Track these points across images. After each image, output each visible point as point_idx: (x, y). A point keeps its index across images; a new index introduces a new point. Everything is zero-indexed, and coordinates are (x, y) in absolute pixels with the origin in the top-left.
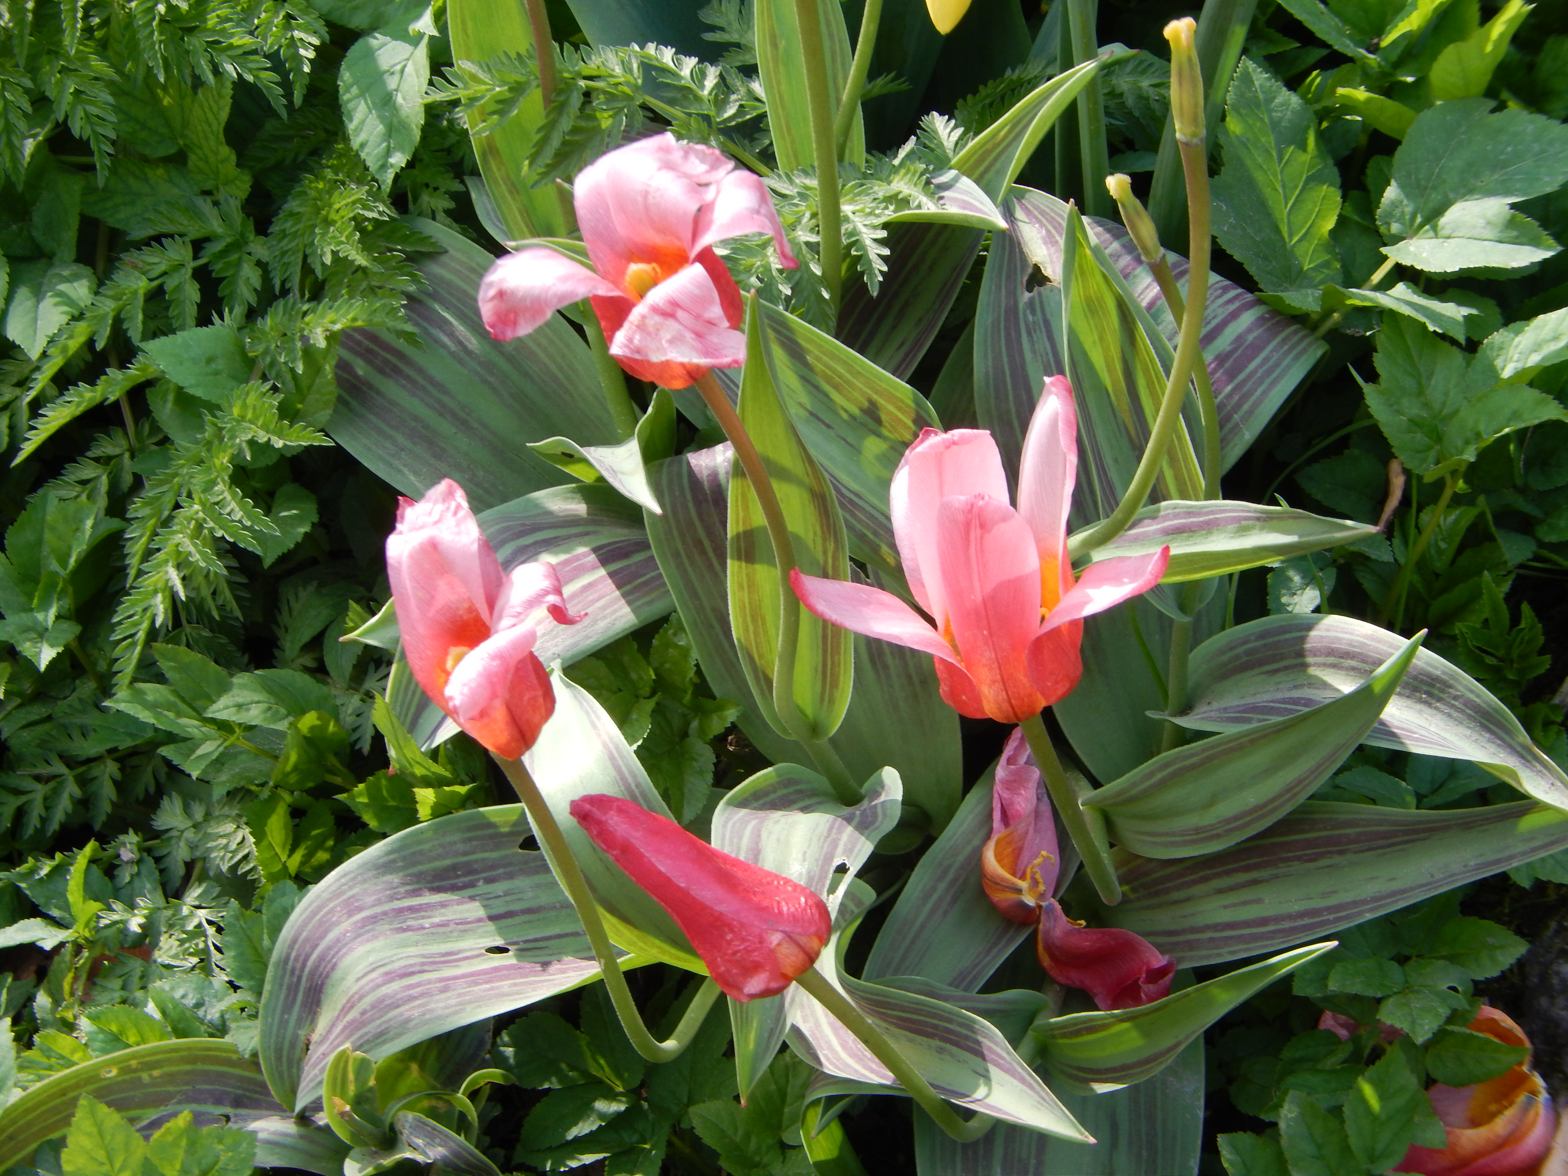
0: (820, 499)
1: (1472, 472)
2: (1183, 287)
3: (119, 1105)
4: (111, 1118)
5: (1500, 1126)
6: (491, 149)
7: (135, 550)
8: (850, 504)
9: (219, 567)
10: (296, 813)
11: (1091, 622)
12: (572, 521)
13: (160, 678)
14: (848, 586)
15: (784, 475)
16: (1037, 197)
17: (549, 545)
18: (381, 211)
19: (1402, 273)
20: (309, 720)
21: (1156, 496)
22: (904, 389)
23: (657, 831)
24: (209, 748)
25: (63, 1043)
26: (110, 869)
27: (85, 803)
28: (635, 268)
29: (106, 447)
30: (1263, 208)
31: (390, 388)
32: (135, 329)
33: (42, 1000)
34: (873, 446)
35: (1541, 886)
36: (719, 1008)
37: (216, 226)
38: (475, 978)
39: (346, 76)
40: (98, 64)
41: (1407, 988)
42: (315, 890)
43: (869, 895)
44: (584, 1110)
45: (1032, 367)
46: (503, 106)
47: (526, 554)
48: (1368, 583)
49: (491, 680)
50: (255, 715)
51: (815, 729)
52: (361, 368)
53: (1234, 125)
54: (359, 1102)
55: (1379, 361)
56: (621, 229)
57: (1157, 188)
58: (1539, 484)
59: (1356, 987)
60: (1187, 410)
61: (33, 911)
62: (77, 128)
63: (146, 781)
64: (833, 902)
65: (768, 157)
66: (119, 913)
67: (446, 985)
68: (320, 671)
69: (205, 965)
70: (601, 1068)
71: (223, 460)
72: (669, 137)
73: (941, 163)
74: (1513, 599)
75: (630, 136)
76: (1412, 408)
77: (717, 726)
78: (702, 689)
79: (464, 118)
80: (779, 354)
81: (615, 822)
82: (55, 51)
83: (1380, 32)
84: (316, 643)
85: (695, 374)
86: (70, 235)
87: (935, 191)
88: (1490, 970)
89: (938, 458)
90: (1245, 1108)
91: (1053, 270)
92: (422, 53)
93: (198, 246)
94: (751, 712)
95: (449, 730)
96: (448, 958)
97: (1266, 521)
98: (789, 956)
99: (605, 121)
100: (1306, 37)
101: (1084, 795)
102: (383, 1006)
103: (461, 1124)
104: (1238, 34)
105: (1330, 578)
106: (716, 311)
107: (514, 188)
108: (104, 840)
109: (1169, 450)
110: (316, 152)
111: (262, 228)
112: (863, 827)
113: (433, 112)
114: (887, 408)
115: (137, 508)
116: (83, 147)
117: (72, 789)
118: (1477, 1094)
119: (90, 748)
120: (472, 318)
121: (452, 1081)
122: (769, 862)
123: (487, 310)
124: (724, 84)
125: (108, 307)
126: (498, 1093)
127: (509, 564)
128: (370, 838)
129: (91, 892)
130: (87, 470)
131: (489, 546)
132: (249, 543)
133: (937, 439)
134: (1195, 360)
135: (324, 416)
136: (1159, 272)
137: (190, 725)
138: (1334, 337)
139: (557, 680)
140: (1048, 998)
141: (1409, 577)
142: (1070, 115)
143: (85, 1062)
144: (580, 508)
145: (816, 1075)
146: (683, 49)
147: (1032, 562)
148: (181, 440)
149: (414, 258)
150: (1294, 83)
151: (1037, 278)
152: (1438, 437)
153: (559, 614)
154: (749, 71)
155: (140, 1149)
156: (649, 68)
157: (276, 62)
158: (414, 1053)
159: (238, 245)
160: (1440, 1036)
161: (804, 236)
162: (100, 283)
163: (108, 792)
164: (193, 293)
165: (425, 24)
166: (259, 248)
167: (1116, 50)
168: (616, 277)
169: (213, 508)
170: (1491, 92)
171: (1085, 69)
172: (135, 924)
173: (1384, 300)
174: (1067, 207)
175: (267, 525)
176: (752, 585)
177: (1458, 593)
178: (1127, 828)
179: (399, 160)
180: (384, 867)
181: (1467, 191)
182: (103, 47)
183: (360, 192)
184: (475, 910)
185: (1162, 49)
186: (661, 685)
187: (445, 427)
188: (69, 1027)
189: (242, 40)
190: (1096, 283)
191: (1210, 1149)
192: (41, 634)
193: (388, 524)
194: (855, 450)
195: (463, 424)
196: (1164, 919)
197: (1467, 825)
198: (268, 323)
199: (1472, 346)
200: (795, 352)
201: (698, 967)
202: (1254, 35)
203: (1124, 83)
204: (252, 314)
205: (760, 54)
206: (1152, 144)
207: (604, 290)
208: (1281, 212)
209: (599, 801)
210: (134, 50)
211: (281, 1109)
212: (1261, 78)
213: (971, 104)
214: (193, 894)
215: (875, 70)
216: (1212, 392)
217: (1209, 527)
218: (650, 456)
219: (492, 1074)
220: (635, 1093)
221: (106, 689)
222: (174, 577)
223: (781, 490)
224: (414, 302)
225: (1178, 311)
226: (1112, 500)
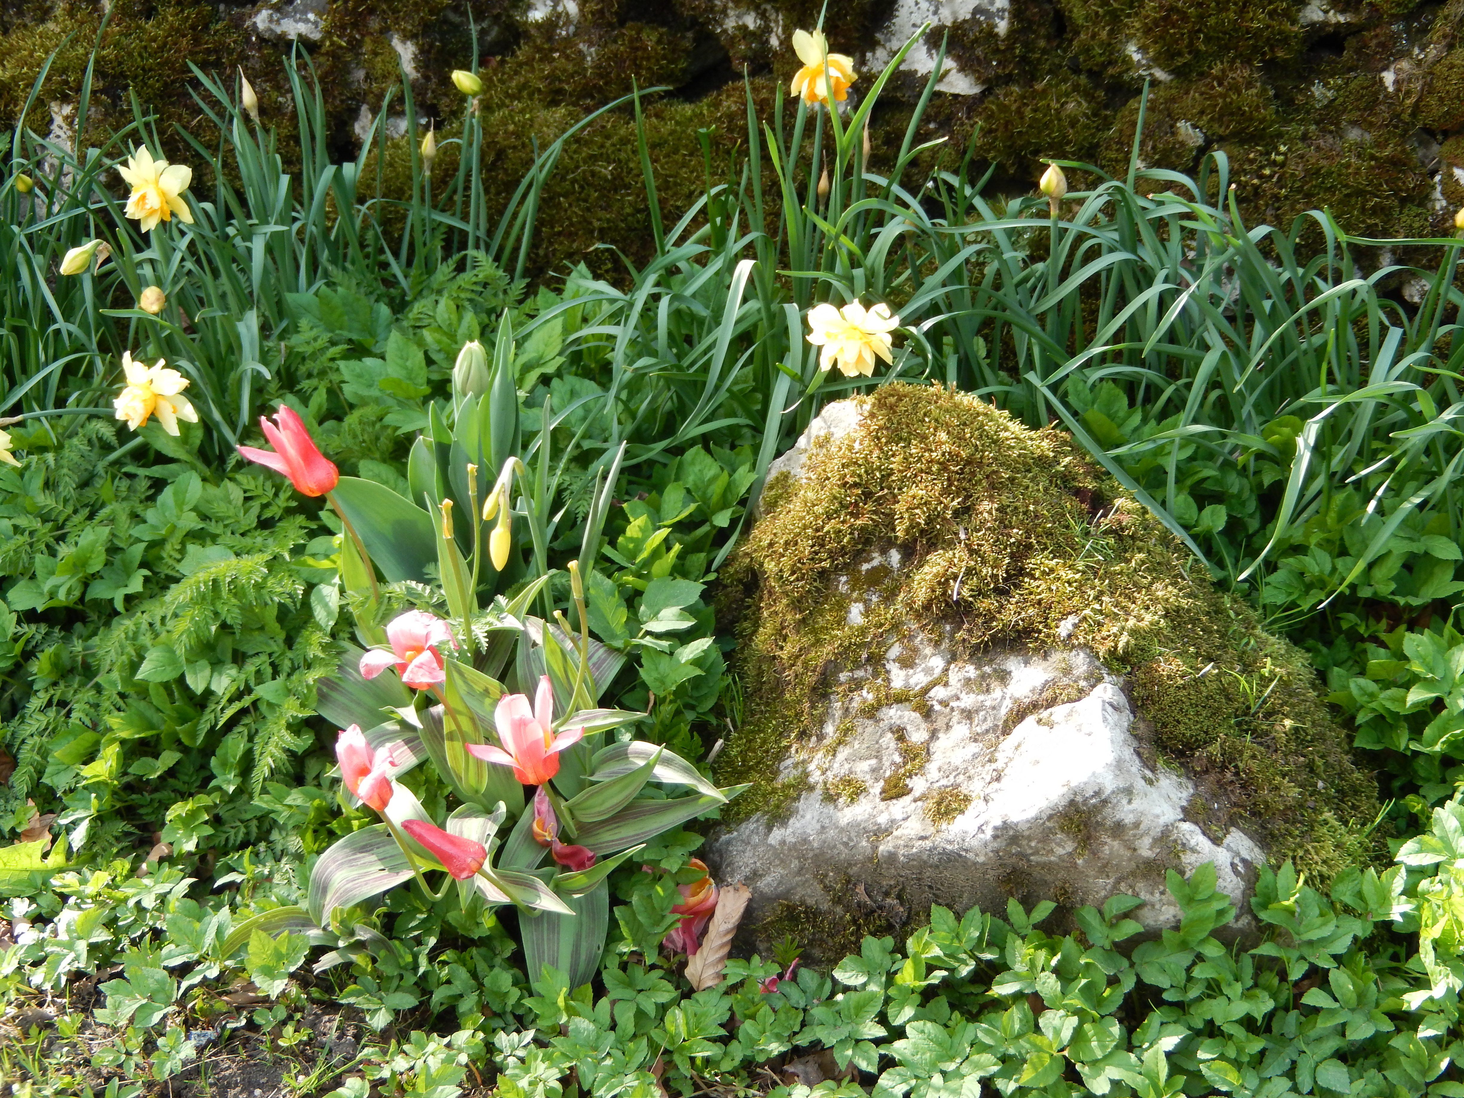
0: (472, 720)
1: (675, 693)
2: (580, 643)
3: (265, 930)
4: (263, 934)
5: (701, 896)
6: (360, 617)
7: (257, 753)
8: (482, 720)
9: (284, 756)
10: (315, 831)
11: (561, 753)
12: (394, 732)
13: (268, 793)
14: (484, 747)
15: (460, 713)
16: (533, 618)
17: (388, 740)
18: (327, 639)
19: (648, 633)
20: (317, 802)
21: (577, 709)
22: (496, 682)
23: (430, 829)
24: (286, 813)
25: (246, 911)
26: (257, 855)
27: (247, 834)
28: (409, 653)
29: (246, 720)
30: (603, 616)
31: (334, 695)
32: (252, 683)
33: (239, 898)
34: (488, 701)
35: (707, 820)
36: (453, 883)
37: (275, 648)
38: (376, 879)
39: (313, 598)
40: (234, 601)
41: (669, 856)
42: (323, 856)
43: (498, 842)
44: (413, 918)
45: (536, 673)
46: (363, 604)
47: (381, 744)
48: (645, 730)
49: (373, 787)
50: (299, 802)
51: (477, 792)
52: (325, 689)
53: (592, 591)
54: (342, 922)
55: (643, 661)
56: (403, 641)
57: (570, 612)
58: (696, 694)
59: (653, 857)
60: (585, 681)
61: (233, 870)
62: (229, 621)
63: (266, 826)
64: (487, 847)
65: (447, 613)
66: (260, 868)
67: (366, 883)
68: (319, 785)
69: (289, 882)
70: (418, 904)
71: (283, 722)
72: (415, 612)
73: (502, 611)
74: (691, 731)
75: (405, 610)
76: (655, 675)
77: (446, 792)
78: (440, 781)
79: (351, 609)
80: (456, 675)
81: (416, 828)
82: (220, 597)
83: (635, 557)
84: (317, 777)
85: (430, 685)
86: (229, 655)
87: (500, 620)
88: (693, 848)
89: (509, 704)
90: (621, 897)
91: (539, 640)
92: (336, 590)
93: (270, 655)
94: (456, 788)
95: (360, 803)
96: (366, 874)
97: (612, 715)
98: (474, 865)
99: (395, 606)
100: (612, 562)
101: (563, 804)
102: (347, 891)
103: (375, 926)
104: (591, 563)
105: (634, 730)
106: (435, 665)
107: (369, 629)
108: (254, 845)
109: (580, 694)
110: (306, 622)
111: (290, 648)
112: (494, 821)
113: (342, 608)
114: (492, 689)
115: (257, 739)
116: (231, 627)
117: (243, 830)
118: (693, 887)
119: (248, 816)
120: (358, 671)
121: (370, 912)
122: (465, 836)
123: (362, 670)
124: (432, 592)
125: (243, 677)
126: (386, 915)
127: (375, 748)
128: (339, 838)
129: (252, 863)
130: (240, 729)
131: (368, 744)
132: (293, 748)
133: (508, 698)
134: (586, 666)
135: (314, 705)
136: (572, 639)
137: (278, 807)
138: (629, 654)
139: (395, 785)
140: (556, 869)
141: (658, 727)
142: (541, 593)
143: (254, 917)
144: (397, 727)
145: (486, 901)
146: (419, 581)
147: (541, 734)
148: (269, 717)
149: (339, 653)
150: (609, 576)
151: (535, 644)
152: (663, 683)
153: (392, 764)
154: (439, 587)
155: (273, 943)
156: (408, 589)
157: (291, 596)
158: (358, 905)
159: (283, 654)
160: (680, 870)
161: (461, 637)
162: (240, 668)
163: (254, 830)
164: (269, 670)
165: (337, 580)
166: (290, 654)
167: (554, 571)
168: (402, 656)
169: (281, 738)
170: (671, 574)
171: (544, 578)
172: (266, 872)
173: (643, 642)
174: (542, 621)
175: (298, 741)
176: (453, 749)
177: (673, 731)
178: (577, 813)
179: (332, 623)
180: (344, 847)
181: (666, 606)
182: (235, 595)
183: (319, 634)
184: (374, 858)
185: (568, 570)
186: (427, 781)
187: (353, 706)
188: (247, 906)
189: (279, 590)
190: (553, 645)
191: (611, 911)
192: (229, 782)
193: (335, 739)
194: (482, 702)
195: (359, 704)
196: (591, 841)
197: (682, 803)
198: (294, 677)
199: (672, 654)
200: (461, 673)
201: (445, 869)
202: (596, 562)
203: (557, 581)
204: (289, 675)
205: (442, 581)
206: (567, 599)
207: (399, 661)
208: (609, 617)
209: (410, 822)
210: (245, 595)
211: (317, 926)
212: (599, 576)
213: (509, 591)
214: (284, 860)
215: (480, 582)
216: (592, 675)
217: (595, 718)
218: (418, 710)
219: (382, 910)
220: (429, 911)
221: (251, 798)
222: (270, 761)
223: (460, 718)
224: (340, 667)
225: (579, 651)
226: (564, 712)
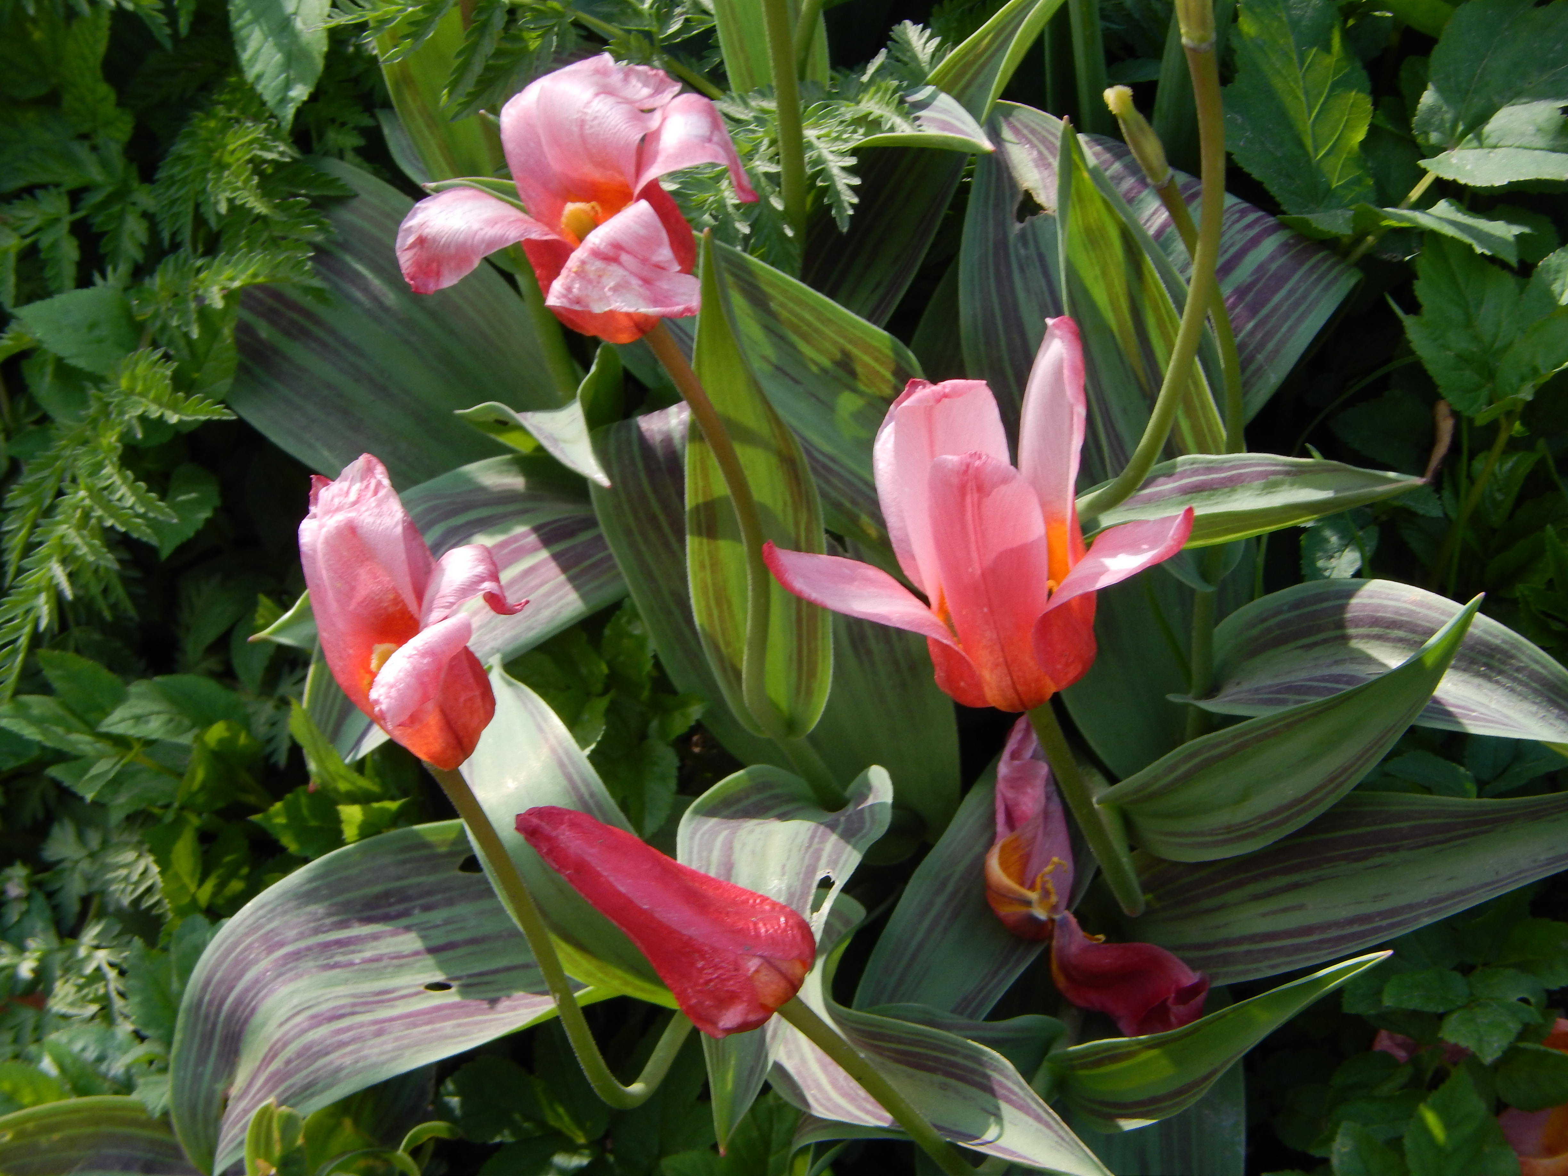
0: (790, 465)
1: (1529, 412)
2: (1195, 212)
6: (405, 79)
7: (14, 544)
8: (824, 470)
9: (109, 561)
10: (205, 837)
12: (507, 497)
13: (46, 689)
14: (825, 559)
15: (748, 437)
16: (1027, 113)
17: (483, 525)
18: (282, 151)
19: (1444, 189)
20: (217, 732)
21: (1172, 451)
22: (880, 336)
23: (616, 848)
24: (106, 767)
28: (572, 208)
30: (1283, 118)
31: (298, 352)
32: (7, 293)
34: (847, 403)
36: (693, 1039)
37: (95, 173)
38: (413, 1019)
41: (1472, 1002)
42: (231, 925)
43: (858, 913)
44: (542, 1165)
45: (1027, 310)
46: (417, 28)
47: (457, 536)
48: (1415, 542)
49: (421, 680)
50: (155, 728)
51: (791, 725)
52: (264, 331)
53: (1247, 26)
54: (286, 1164)
55: (1421, 290)
56: (555, 162)
57: (1163, 99)
59: (1415, 1002)
60: (1204, 351)
63: (32, 807)
64: (818, 921)
65: (718, 77)
66: (7, 956)
67: (381, 1029)
68: (227, 675)
69: (106, 1014)
70: (560, 1115)
71: (111, 439)
72: (606, 59)
73: (916, 78)
75: (562, 58)
76: (1459, 342)
77: (679, 725)
78: (662, 684)
79: (372, 44)
80: (738, 301)
81: (566, 836)
84: (222, 644)
85: (642, 327)
87: (910, 110)
88: (1565, 979)
89: (928, 412)
91: (1047, 196)
93: (76, 197)
94: (718, 708)
95: (375, 739)
96: (382, 998)
97: (1296, 476)
98: (769, 984)
99: (533, 42)
101: (1099, 792)
102: (309, 1054)
105: (1371, 536)
106: (665, 253)
107: (433, 120)
109: (1185, 398)
110: (207, 87)
111: (147, 175)
112: (849, 835)
113: (336, 37)
114: (863, 359)
115: (15, 496)
120: (389, 271)
121: (390, 1135)
122: (743, 879)
123: (405, 260)
126: (443, 1148)
127: (440, 547)
128: (290, 863)
131: (415, 528)
132: (144, 533)
133: (925, 392)
134: (1211, 294)
135: (224, 385)
136: (1167, 196)
137: (81, 741)
138: (1369, 263)
139: (497, 679)
140: (1062, 1024)
141: (1462, 534)
144: (516, 482)
145: (803, 1119)
147: (1037, 528)
148: (63, 418)
149: (321, 204)
151: (1029, 206)
152: (1489, 374)
153: (496, 602)
158: (345, 1106)
159: (121, 194)
160: (1511, 1055)
161: (762, 166)
164: (70, 251)
166: (145, 197)
168: (551, 219)
169: (101, 495)
172: (26, 969)
173: (1424, 219)
174: (1059, 125)
175: (163, 511)
176: (715, 564)
178: (1151, 829)
179: (300, 92)
180: (307, 895)
181: (1515, 95)
183: (257, 131)
184: (411, 942)
186: (615, 680)
187: (362, 396)
190: (1097, 210)
194: (828, 407)
195: (382, 390)
196: (1196, 931)
197: (1535, 815)
198: (157, 282)
199: (1525, 270)
200: (756, 296)
201: (666, 999)
204: (139, 273)
207: (538, 233)
208: (1305, 123)
209: (548, 815)
213: (948, 10)
214: (91, 933)
216: (1230, 330)
217: (1232, 484)
218: (597, 419)
219: (436, 1128)
220: (598, 1146)
222: (59, 573)
223: (746, 455)
224: (322, 254)
225: (1190, 238)
226: (1121, 456)
